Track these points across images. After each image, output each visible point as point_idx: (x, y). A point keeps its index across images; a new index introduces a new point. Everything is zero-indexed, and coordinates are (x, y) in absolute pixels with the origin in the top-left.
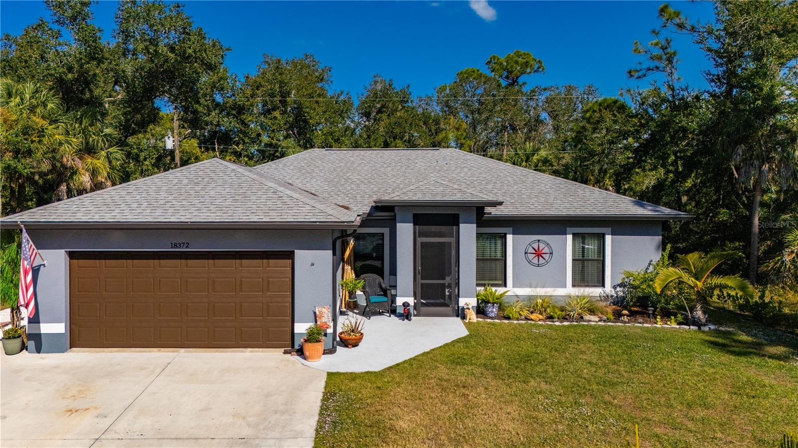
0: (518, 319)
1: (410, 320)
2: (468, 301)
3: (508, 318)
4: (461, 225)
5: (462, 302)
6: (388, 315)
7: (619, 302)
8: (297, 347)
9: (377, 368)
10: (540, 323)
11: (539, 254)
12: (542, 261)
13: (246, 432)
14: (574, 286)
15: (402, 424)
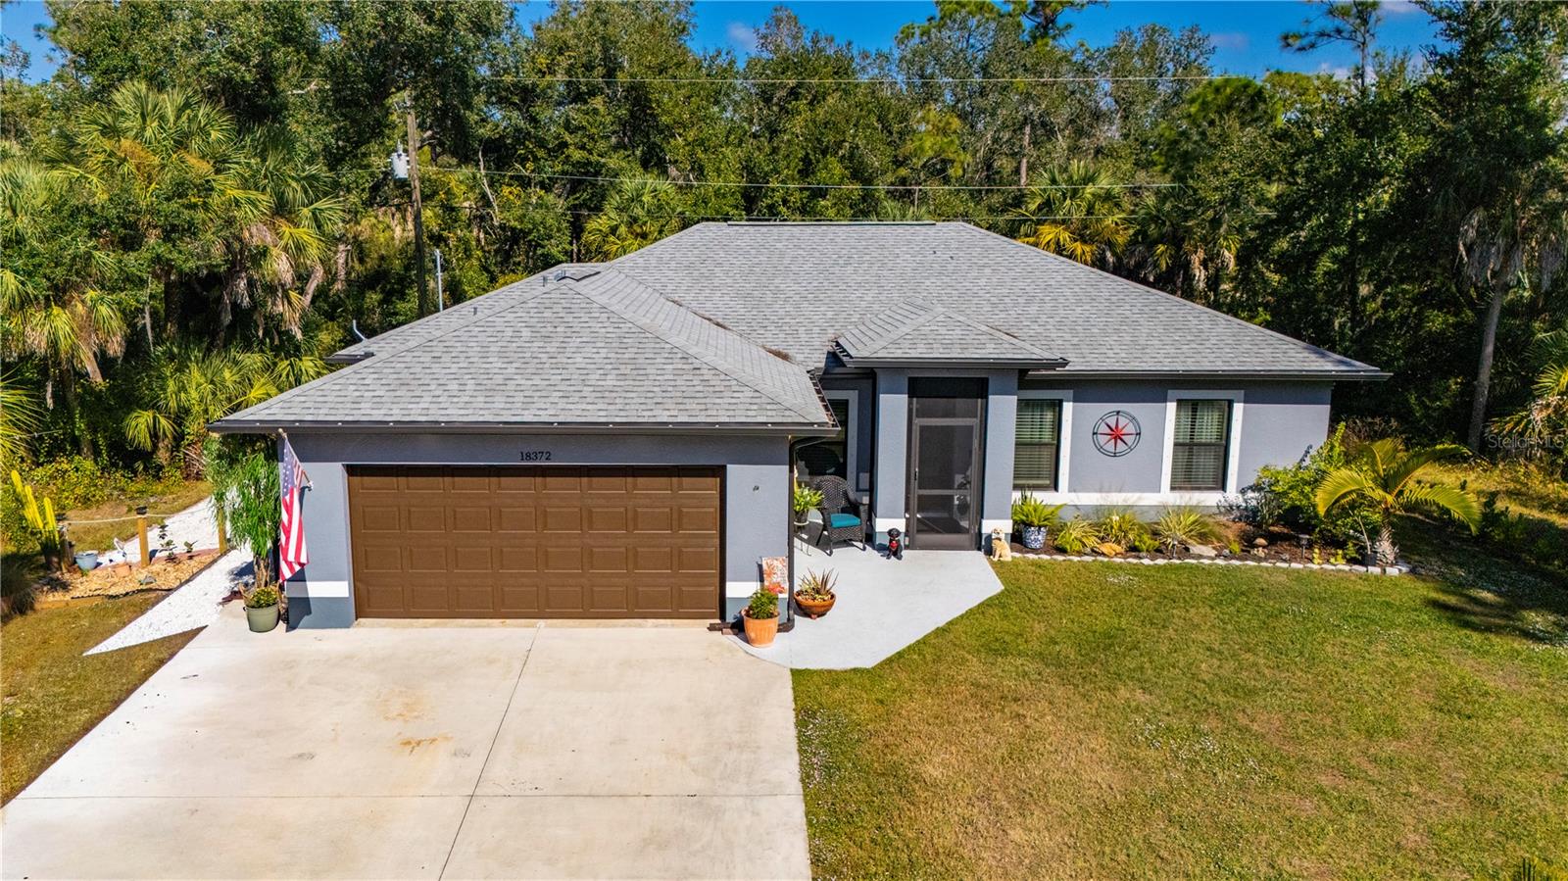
0: (1079, 553)
1: (900, 558)
2: (999, 526)
3: (1062, 551)
4: (990, 397)
5: (988, 526)
6: (860, 545)
7: (1251, 516)
8: (730, 619)
9: (868, 663)
10: (1118, 560)
11: (1116, 435)
12: (1121, 446)
13: (695, 784)
14: (1173, 488)
15: (933, 771)
